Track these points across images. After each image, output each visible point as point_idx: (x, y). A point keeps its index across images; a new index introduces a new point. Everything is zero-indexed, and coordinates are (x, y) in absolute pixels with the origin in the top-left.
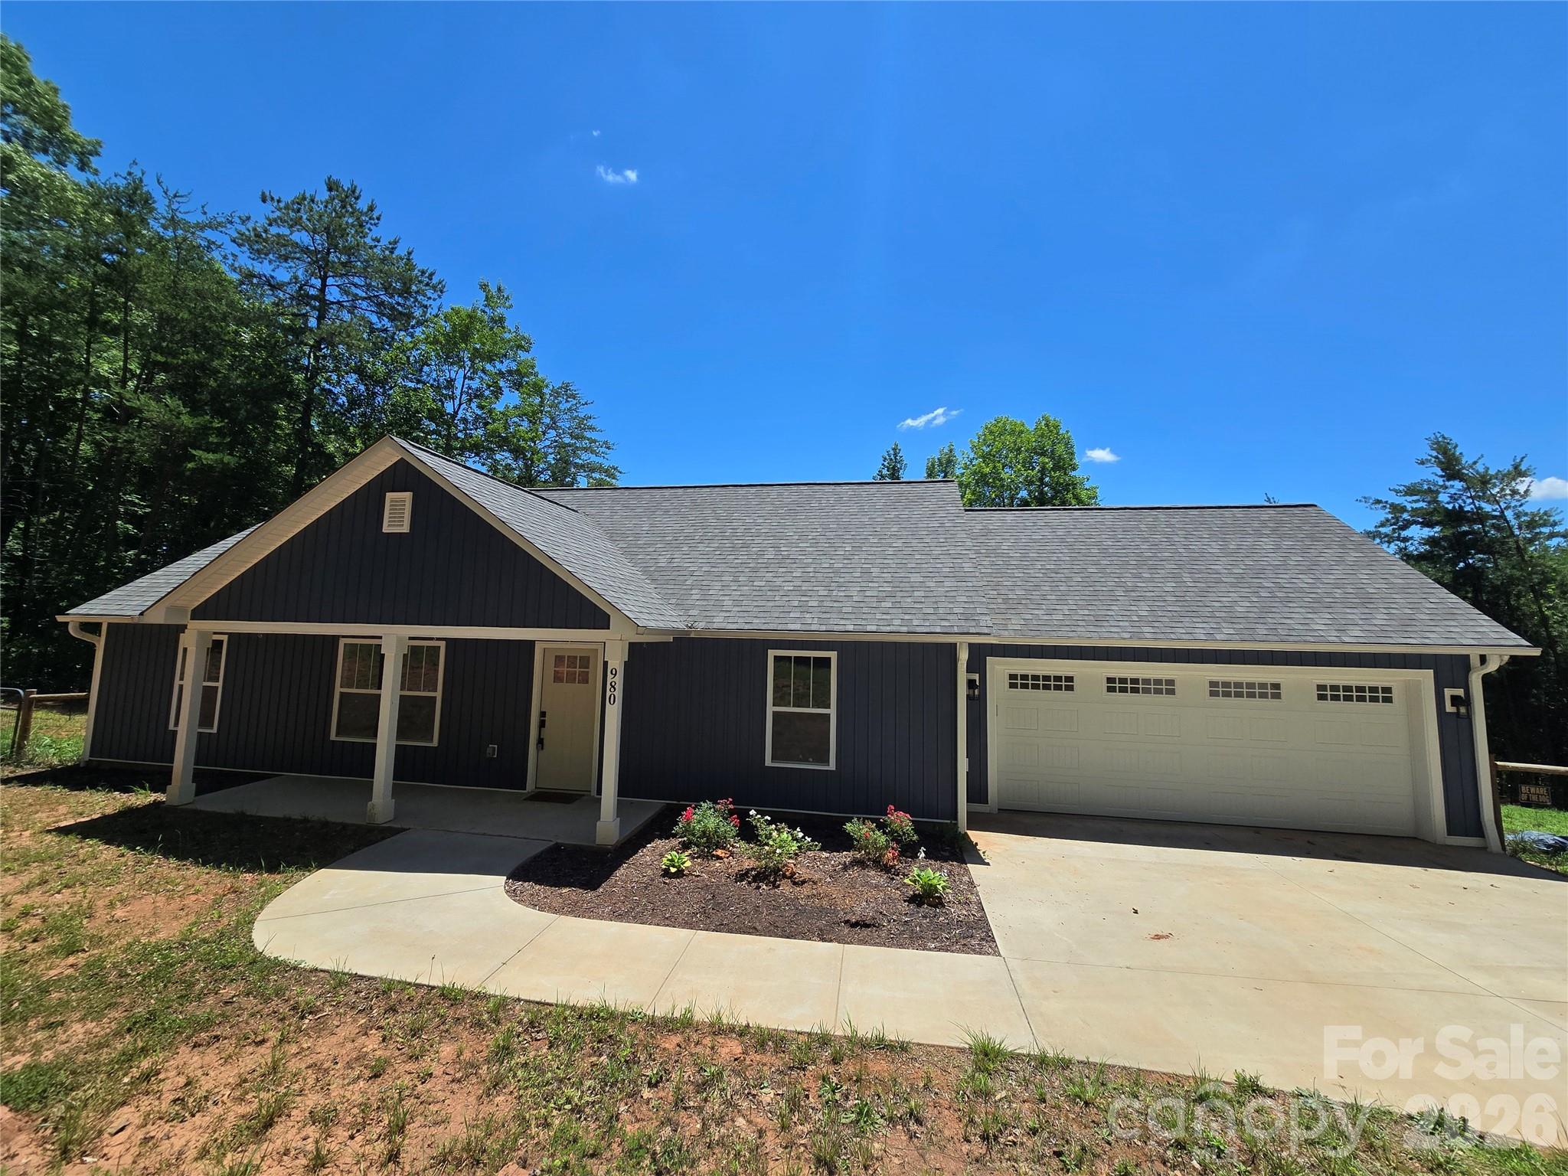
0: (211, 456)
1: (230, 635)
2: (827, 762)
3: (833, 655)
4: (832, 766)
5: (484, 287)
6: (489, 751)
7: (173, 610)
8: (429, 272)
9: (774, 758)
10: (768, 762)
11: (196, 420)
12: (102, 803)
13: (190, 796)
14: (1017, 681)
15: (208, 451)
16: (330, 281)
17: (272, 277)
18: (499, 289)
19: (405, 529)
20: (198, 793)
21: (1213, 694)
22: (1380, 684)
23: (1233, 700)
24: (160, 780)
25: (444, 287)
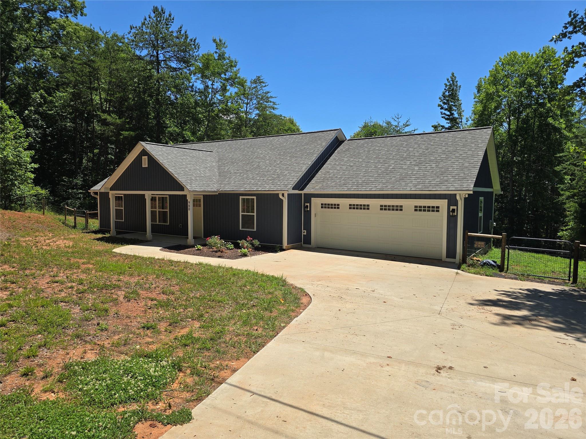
0: (127, 133)
1: (124, 194)
2: (254, 228)
3: (255, 197)
4: (255, 230)
5: (214, 41)
6: (179, 226)
7: (106, 188)
8: (194, 39)
9: (242, 228)
10: (241, 229)
11: (121, 120)
12: (100, 236)
13: (115, 234)
14: (323, 206)
15: (126, 131)
16: (159, 52)
17: (140, 55)
18: (220, 41)
19: (147, 166)
20: (117, 234)
21: (381, 209)
22: (435, 205)
23: (391, 212)
24: (109, 232)
25: (199, 46)
